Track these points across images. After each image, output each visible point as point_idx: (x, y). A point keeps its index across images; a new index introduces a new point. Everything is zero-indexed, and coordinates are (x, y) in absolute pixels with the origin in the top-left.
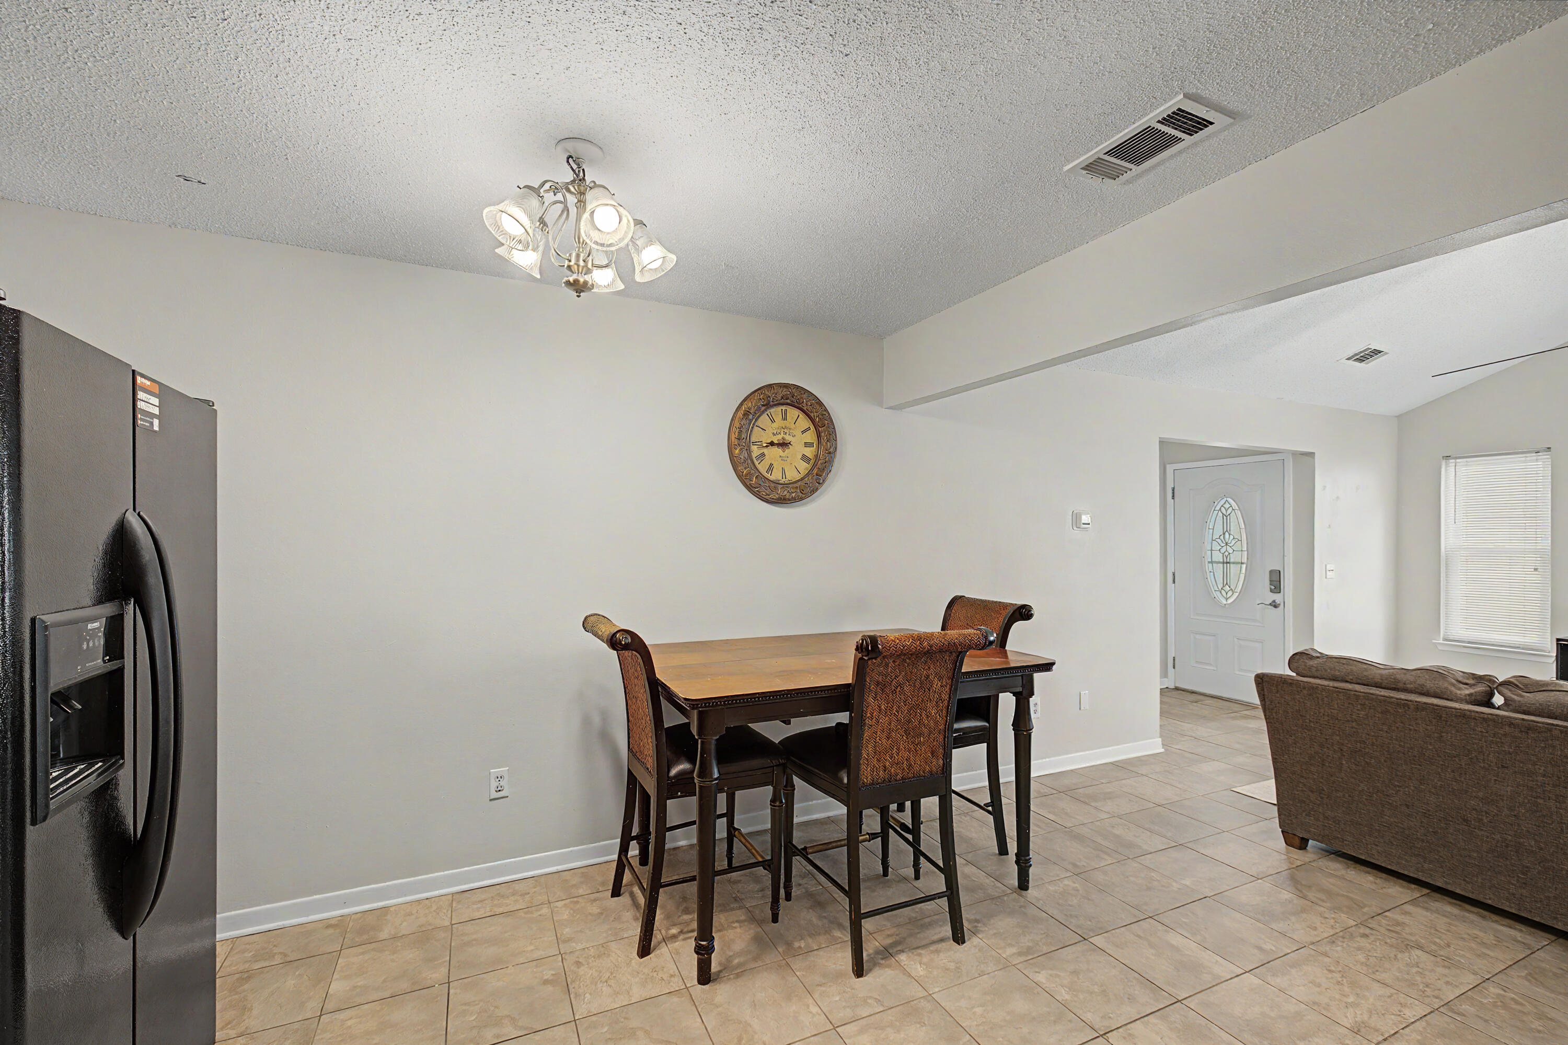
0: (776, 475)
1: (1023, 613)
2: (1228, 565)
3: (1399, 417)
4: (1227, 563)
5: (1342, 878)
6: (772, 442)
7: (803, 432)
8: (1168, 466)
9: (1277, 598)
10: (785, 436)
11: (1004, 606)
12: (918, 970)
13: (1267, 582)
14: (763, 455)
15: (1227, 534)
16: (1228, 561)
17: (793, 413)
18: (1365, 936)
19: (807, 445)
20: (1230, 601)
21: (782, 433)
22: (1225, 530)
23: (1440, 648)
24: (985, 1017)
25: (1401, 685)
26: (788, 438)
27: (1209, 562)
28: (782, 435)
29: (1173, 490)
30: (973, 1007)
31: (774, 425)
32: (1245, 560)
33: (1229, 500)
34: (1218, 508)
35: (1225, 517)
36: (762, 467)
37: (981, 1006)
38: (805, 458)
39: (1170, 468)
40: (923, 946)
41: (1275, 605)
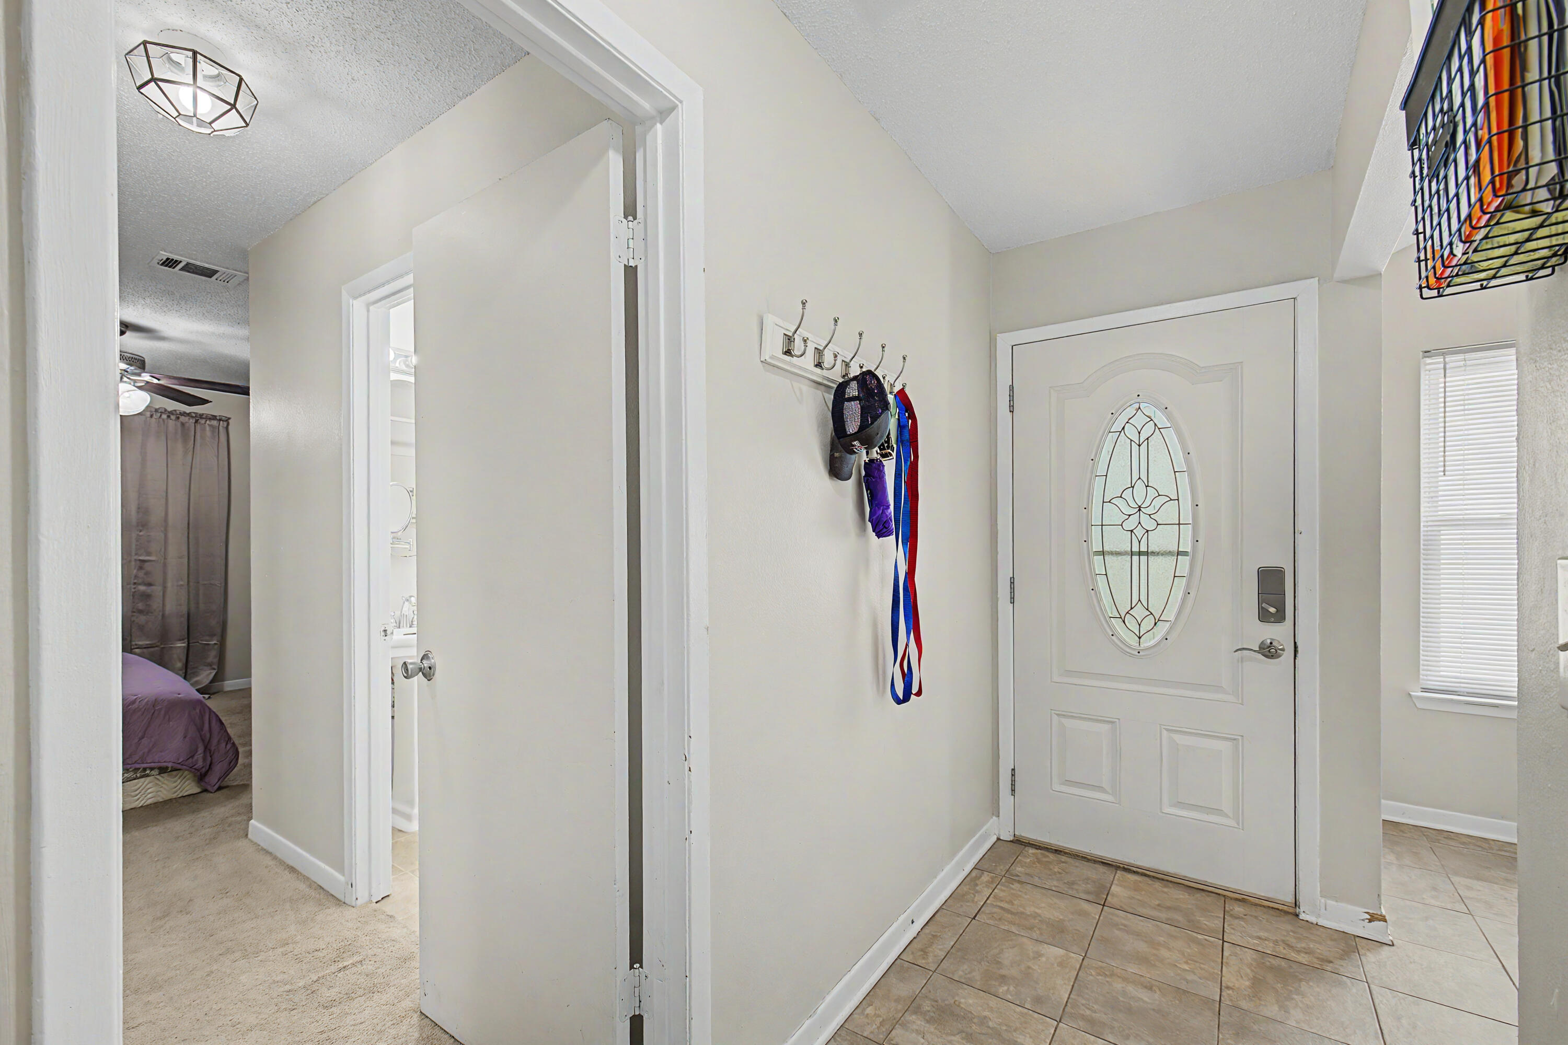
2: (1144, 558)
4: (1140, 553)
8: (1000, 337)
9: (1277, 633)
13: (1249, 597)
15: (1140, 486)
16: (1144, 549)
20: (1147, 642)
22: (1135, 477)
23: (1420, 705)
27: (1097, 553)
29: (1012, 388)
32: (1185, 545)
33: (1146, 405)
34: (1117, 427)
35: (1135, 447)
39: (1004, 341)
41: (1269, 651)
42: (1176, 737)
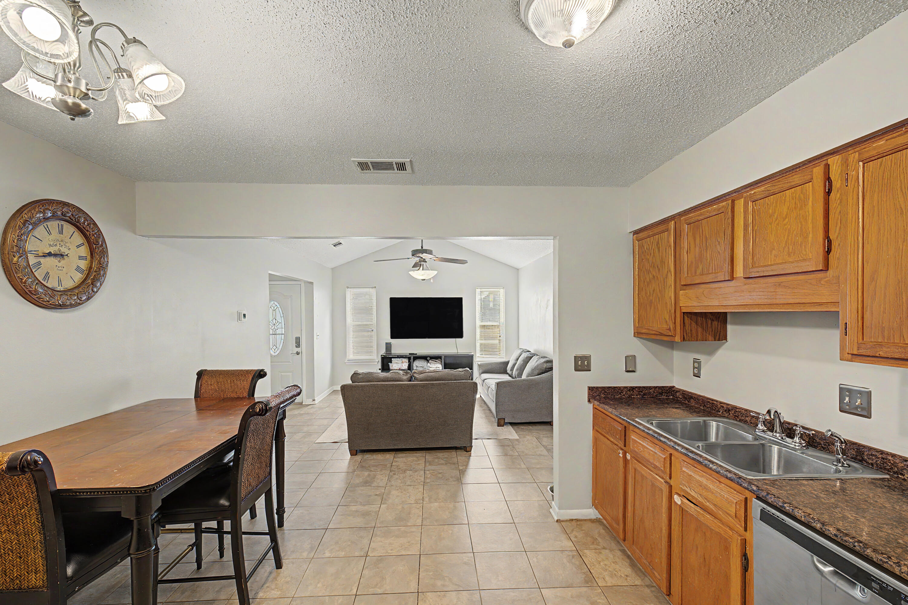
0: (52, 283)
1: (261, 374)
3: (332, 269)
5: (374, 459)
6: (50, 252)
7: (78, 246)
9: (298, 350)
10: (61, 248)
11: (248, 372)
12: (276, 593)
13: (295, 343)
14: (39, 263)
15: (274, 320)
16: (275, 334)
17: (69, 229)
18: (394, 474)
19: (81, 258)
20: (276, 354)
21: (58, 245)
22: (274, 318)
23: (347, 364)
24: (325, 585)
25: (389, 379)
26: (64, 250)
28: (58, 247)
30: (317, 586)
31: (51, 237)
32: (283, 333)
33: (275, 302)
35: (274, 312)
36: (39, 275)
37: (318, 583)
38: (78, 269)
40: (264, 583)
41: (298, 353)
42: (282, 374)
